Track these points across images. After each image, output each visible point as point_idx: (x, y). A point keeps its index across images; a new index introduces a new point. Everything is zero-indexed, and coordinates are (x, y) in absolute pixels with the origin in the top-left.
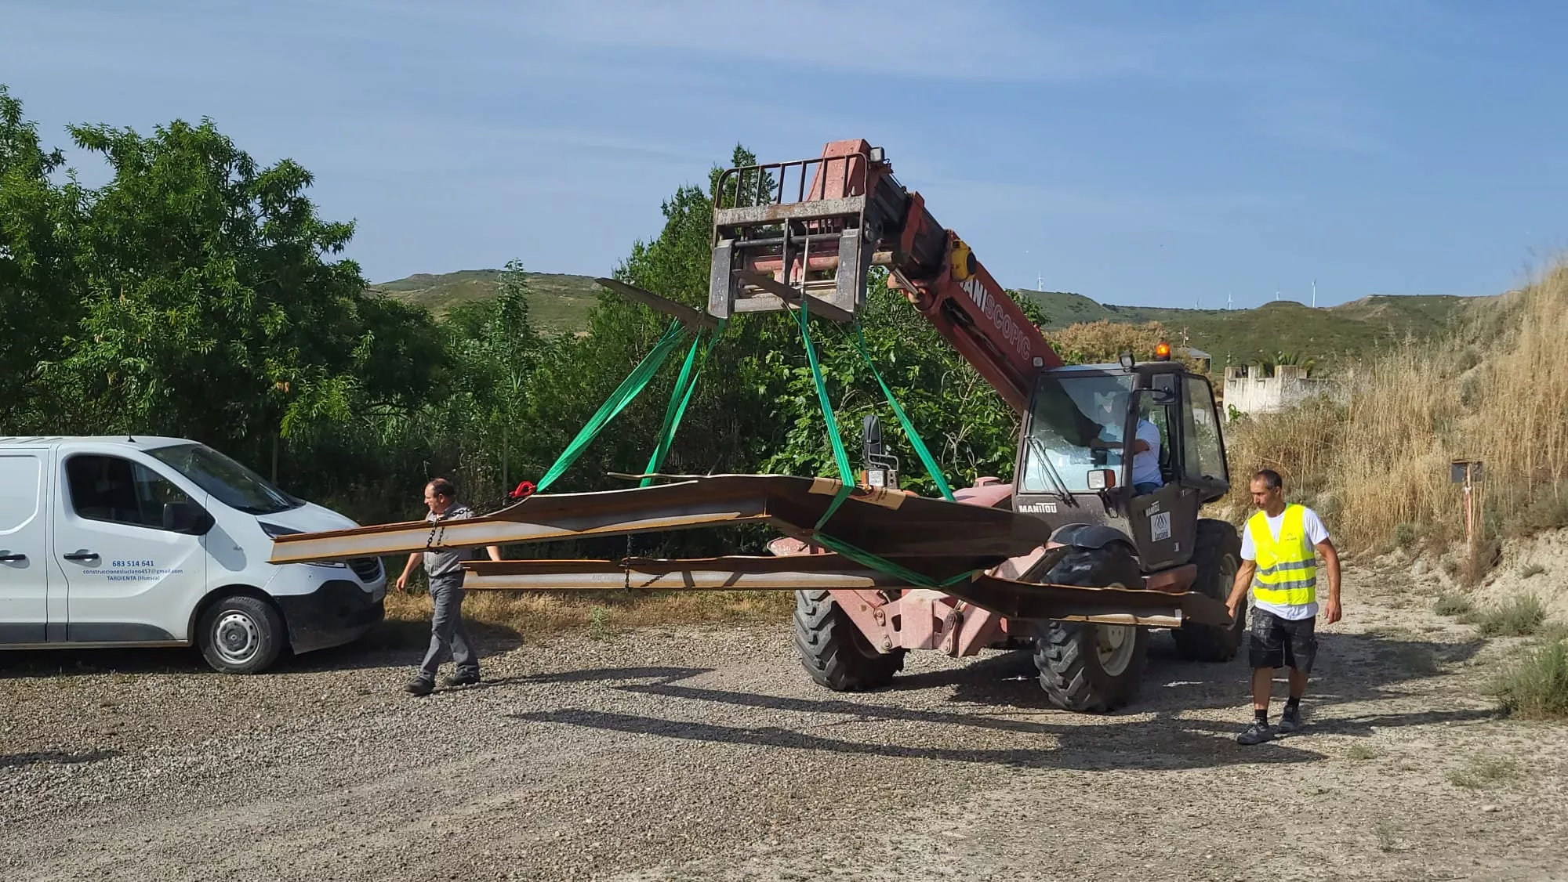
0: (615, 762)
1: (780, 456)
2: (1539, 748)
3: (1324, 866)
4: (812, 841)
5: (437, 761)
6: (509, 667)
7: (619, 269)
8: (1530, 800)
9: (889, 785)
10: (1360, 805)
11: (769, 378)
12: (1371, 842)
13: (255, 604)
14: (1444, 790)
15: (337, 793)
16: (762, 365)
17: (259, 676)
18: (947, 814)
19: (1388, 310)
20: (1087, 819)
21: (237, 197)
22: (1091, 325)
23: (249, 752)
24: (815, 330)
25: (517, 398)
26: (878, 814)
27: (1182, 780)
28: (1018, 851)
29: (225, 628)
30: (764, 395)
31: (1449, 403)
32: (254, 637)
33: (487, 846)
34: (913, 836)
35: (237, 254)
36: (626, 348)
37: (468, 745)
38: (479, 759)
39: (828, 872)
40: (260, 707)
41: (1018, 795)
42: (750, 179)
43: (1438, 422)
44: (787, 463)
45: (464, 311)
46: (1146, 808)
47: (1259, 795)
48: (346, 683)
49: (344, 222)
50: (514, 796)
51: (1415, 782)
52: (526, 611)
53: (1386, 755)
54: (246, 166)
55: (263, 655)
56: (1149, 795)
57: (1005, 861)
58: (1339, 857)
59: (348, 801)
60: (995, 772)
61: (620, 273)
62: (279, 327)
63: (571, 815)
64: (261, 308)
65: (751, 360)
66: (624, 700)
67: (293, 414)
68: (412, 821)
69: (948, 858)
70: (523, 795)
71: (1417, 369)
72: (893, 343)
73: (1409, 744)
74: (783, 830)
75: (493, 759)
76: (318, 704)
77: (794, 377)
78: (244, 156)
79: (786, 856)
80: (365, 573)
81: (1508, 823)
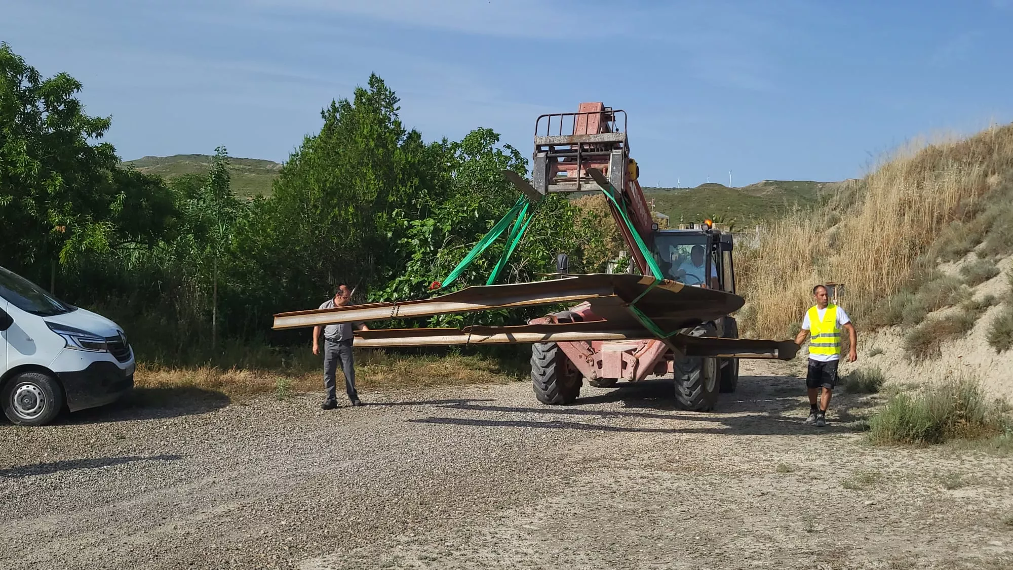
0: (298, 482)
1: (402, 278)
2: (892, 464)
3: (772, 542)
4: (437, 533)
5: (175, 484)
6: (221, 419)
7: (294, 153)
8: (892, 497)
9: (485, 495)
10: (788, 502)
11: (395, 227)
12: (799, 526)
13: (42, 378)
14: (839, 492)
15: (105, 507)
16: (390, 218)
17: (45, 427)
18: (524, 513)
19: (776, 190)
20: (616, 515)
21: (27, 98)
22: (595, 196)
23: (40, 479)
24: (425, 196)
25: (222, 239)
26: (479, 514)
27: (674, 488)
28: (574, 537)
29: (20, 394)
30: (391, 238)
31: (821, 248)
32: (41, 401)
33: (214, 542)
34: (504, 528)
35: (27, 137)
36: (299, 206)
37: (196, 472)
38: (204, 481)
39: (450, 554)
40: (47, 448)
41: (569, 499)
42: (380, 96)
43: (815, 258)
44: (406, 283)
45: (183, 180)
46: (653, 507)
47: (724, 497)
48: (108, 431)
49: (104, 117)
50: (230, 507)
51: (821, 487)
52: (232, 382)
53: (800, 469)
54: (33, 76)
55: (47, 412)
56: (654, 498)
57: (566, 544)
58: (780, 536)
59: (113, 512)
60: (553, 485)
61: (294, 156)
62: (58, 188)
63: (270, 519)
64: (44, 175)
65: (382, 214)
66: (302, 440)
67: (68, 247)
68: (160, 525)
69: (529, 543)
70: (236, 506)
71: (802, 226)
72: (477, 205)
73: (813, 463)
74: (417, 526)
75: (214, 482)
76: (89, 446)
77: (411, 227)
78: (32, 70)
79: (420, 544)
80: (120, 356)
81: (882, 512)
